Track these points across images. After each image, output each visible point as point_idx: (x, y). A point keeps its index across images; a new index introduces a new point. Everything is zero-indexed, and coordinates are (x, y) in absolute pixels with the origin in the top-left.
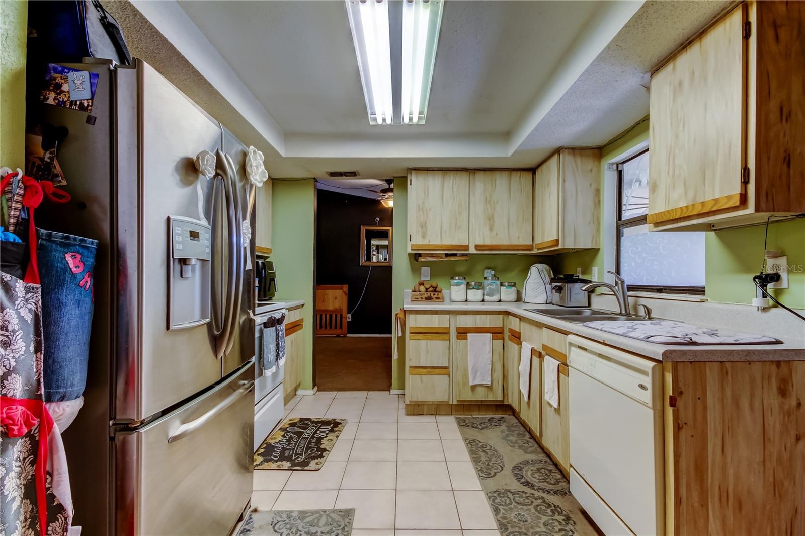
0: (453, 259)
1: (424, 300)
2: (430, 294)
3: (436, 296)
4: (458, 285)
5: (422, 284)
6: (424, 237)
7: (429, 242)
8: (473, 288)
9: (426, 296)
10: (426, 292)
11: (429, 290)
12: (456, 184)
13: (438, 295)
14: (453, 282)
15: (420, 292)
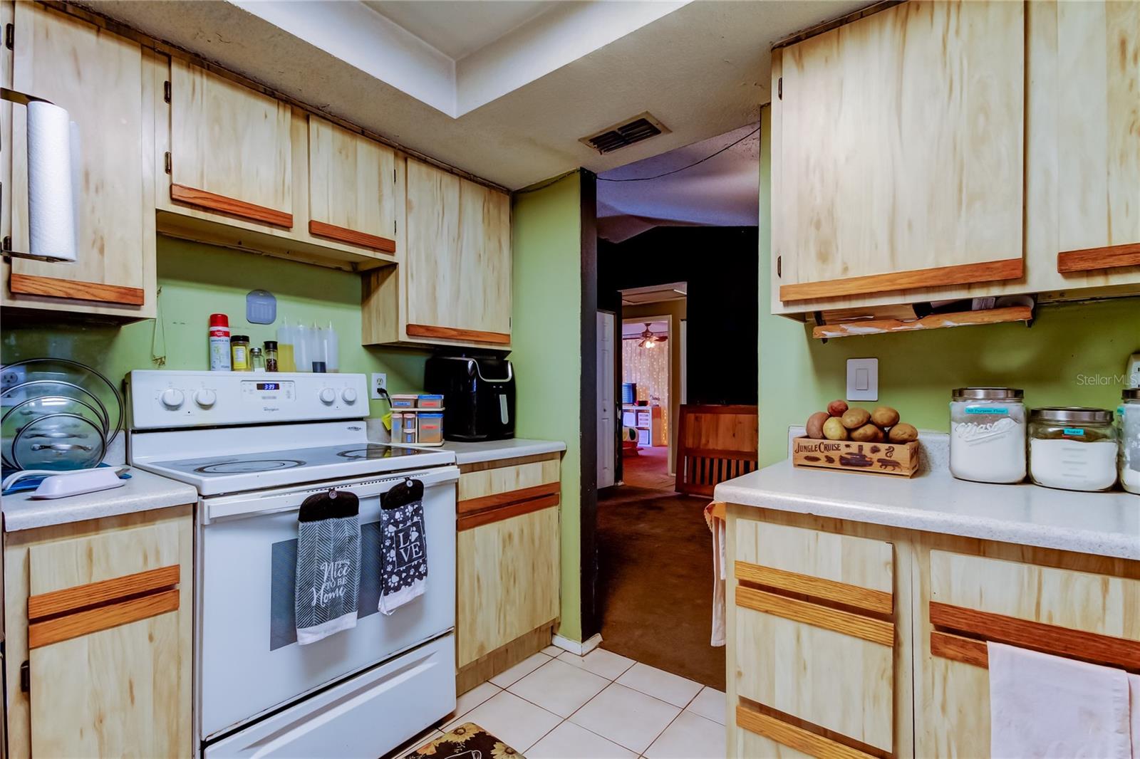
0: (948, 321)
1: (837, 464)
2: (861, 448)
3: (882, 455)
4: (980, 418)
5: (837, 412)
6: (824, 257)
7: (846, 269)
8: (1059, 435)
9: (844, 451)
10: (849, 438)
11: (856, 434)
12: (957, 32)
13: (890, 450)
14: (958, 407)
15: (824, 438)
